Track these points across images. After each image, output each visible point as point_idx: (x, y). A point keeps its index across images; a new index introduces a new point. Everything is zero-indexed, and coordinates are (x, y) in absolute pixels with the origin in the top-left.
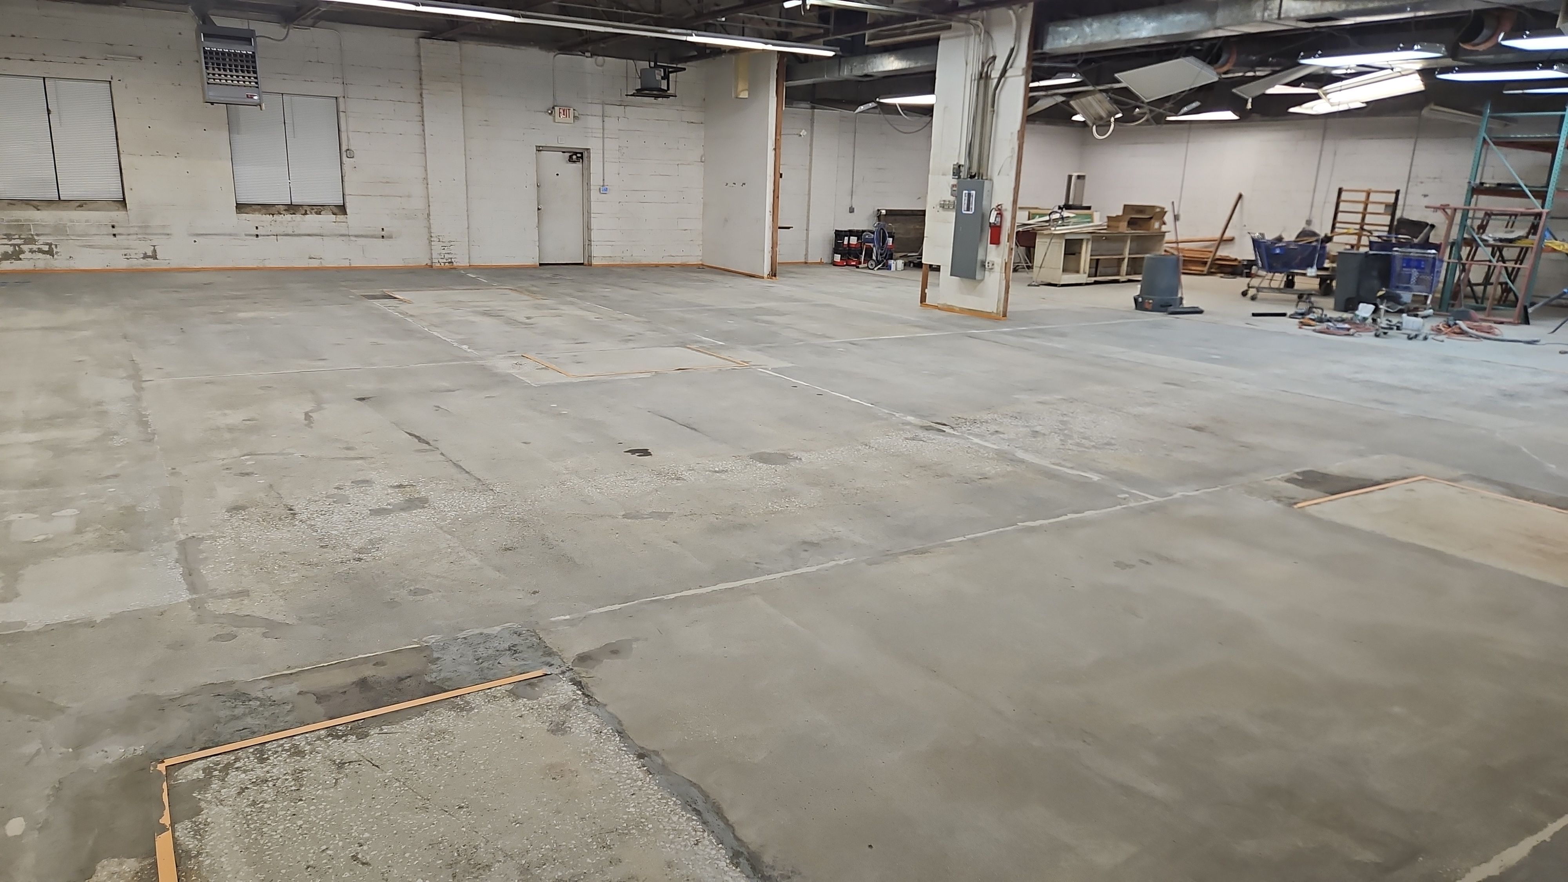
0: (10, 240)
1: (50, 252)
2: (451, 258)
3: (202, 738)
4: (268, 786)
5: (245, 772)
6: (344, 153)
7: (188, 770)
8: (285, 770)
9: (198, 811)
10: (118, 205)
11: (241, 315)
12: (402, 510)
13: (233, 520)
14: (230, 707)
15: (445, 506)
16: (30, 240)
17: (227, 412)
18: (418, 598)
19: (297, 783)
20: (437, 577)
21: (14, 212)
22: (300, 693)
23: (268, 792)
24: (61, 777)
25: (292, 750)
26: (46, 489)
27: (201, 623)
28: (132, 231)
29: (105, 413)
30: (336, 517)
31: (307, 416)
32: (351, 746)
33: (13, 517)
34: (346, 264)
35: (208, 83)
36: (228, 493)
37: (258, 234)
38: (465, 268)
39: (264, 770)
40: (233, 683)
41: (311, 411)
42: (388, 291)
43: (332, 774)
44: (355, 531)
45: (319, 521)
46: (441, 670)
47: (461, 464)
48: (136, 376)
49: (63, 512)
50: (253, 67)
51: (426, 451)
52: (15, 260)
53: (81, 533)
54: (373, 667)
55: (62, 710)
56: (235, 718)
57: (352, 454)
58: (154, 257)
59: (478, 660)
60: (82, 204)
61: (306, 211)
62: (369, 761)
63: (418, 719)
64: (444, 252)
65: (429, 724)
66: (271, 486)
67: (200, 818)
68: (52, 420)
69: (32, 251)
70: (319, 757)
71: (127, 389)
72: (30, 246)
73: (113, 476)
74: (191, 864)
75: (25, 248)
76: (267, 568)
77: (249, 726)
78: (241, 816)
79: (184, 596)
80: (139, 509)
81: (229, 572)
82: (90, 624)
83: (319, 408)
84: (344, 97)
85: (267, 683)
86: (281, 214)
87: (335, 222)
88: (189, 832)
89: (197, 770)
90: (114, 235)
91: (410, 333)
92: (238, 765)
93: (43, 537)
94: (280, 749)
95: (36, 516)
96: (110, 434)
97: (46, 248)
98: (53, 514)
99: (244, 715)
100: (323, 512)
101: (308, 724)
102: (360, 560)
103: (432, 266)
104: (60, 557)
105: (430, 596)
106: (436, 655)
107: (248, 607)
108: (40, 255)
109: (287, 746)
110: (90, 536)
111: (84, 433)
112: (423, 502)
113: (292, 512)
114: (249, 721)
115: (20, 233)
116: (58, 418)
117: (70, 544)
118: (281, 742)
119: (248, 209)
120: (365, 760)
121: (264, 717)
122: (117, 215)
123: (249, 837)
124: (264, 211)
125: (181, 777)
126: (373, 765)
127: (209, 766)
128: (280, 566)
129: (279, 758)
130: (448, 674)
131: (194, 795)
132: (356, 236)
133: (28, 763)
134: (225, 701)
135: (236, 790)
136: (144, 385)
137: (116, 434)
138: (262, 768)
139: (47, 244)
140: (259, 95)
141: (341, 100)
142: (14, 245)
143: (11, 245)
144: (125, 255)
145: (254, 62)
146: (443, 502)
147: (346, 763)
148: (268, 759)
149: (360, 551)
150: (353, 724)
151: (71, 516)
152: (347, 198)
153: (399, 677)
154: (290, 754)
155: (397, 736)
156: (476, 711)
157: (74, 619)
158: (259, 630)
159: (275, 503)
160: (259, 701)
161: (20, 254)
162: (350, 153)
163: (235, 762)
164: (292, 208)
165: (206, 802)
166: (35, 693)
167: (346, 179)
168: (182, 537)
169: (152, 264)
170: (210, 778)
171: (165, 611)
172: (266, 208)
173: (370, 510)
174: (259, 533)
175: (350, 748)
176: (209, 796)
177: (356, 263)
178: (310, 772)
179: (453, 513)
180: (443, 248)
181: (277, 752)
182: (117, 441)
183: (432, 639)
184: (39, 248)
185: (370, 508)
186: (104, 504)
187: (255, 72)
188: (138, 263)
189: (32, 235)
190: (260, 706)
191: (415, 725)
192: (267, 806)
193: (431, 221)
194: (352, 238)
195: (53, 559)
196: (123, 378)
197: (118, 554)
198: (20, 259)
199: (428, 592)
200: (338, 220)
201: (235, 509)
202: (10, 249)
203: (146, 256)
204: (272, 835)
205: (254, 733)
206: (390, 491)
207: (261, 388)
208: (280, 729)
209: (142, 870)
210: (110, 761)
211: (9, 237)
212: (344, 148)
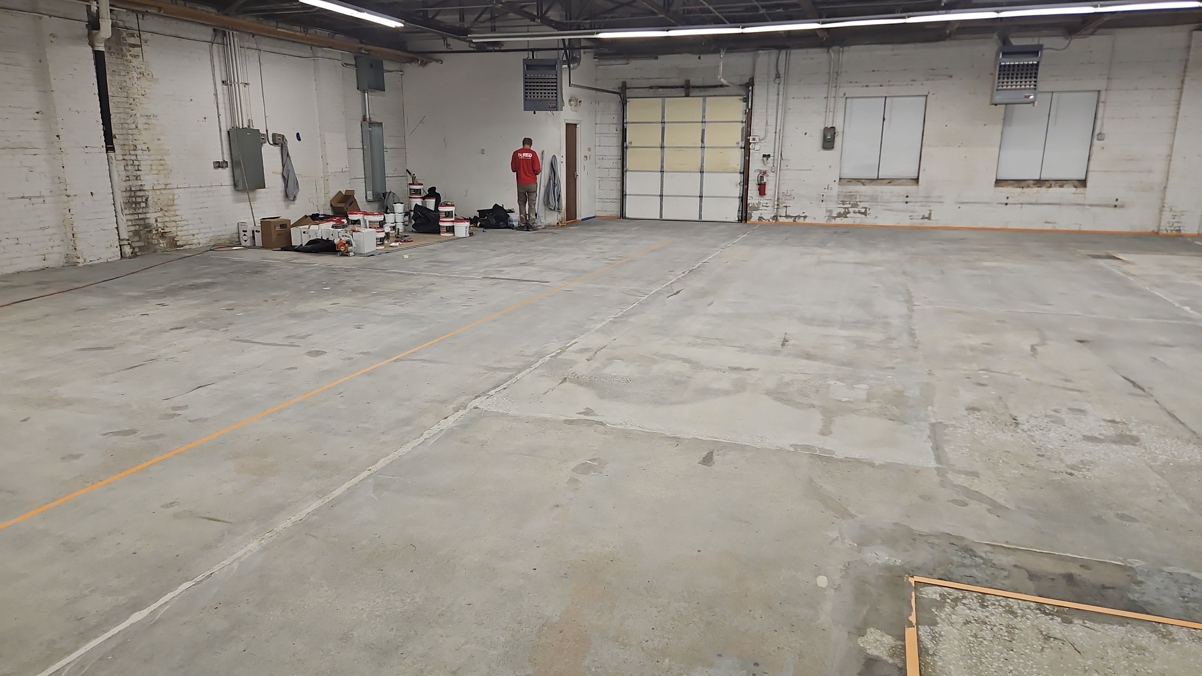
0: (844, 204)
1: (865, 214)
2: (1180, 227)
3: (940, 571)
4: (986, 628)
5: (969, 609)
6: (1096, 135)
7: (929, 590)
8: (1000, 621)
9: (935, 624)
10: (914, 181)
11: (986, 264)
12: (1114, 442)
13: (970, 417)
14: (961, 556)
15: (1156, 449)
16: (855, 205)
17: (971, 335)
18: (1125, 522)
19: (1010, 636)
20: (1144, 509)
21: (850, 186)
22: (1015, 566)
23: (987, 633)
24: (850, 560)
25: (1007, 608)
26: (851, 369)
27: (943, 486)
28: (919, 199)
29: (888, 324)
30: (1052, 434)
31: (1033, 348)
32: (1057, 625)
33: (832, 382)
34: (1076, 228)
35: (997, 90)
36: (968, 396)
37: (1008, 202)
38: (1193, 237)
39: (984, 614)
40: (963, 538)
41: (1037, 345)
42: (1111, 253)
43: (1039, 641)
44: (1069, 450)
45: (1037, 434)
46: (1144, 593)
47: (1176, 414)
48: (909, 301)
49: (860, 386)
50: (1035, 74)
51: (1140, 396)
52: (844, 217)
53: (869, 402)
54: (1079, 567)
55: (852, 516)
56: (964, 565)
57: (1070, 385)
58: (929, 218)
59: (1183, 597)
60: (890, 181)
61: (1051, 185)
62: (1072, 644)
63: (1119, 628)
64: (1174, 220)
65: (1129, 636)
66: (1000, 398)
67: (937, 629)
68: (856, 324)
69: (855, 212)
70: (1029, 623)
71: (903, 309)
72: (854, 209)
73: (891, 367)
74: (929, 659)
75: (851, 210)
76: (993, 460)
77: (974, 576)
78: (965, 641)
79: (932, 463)
80: (906, 394)
81: (965, 455)
82: (872, 465)
83: (1043, 343)
84: (1106, 90)
85: (988, 548)
86: (1029, 187)
87: (1074, 194)
88: (928, 635)
89: (936, 593)
90: (907, 202)
91: (1131, 290)
92: (964, 601)
93: (847, 399)
94: (997, 603)
95: (844, 385)
96: (891, 339)
97: (863, 210)
98: (854, 386)
99: (971, 566)
100: (1041, 428)
101: (1020, 593)
102: (1071, 474)
103: (1158, 233)
104: (856, 415)
105: (1137, 524)
106: (1139, 578)
107: (976, 485)
108: (859, 215)
109: (1003, 603)
110: (874, 405)
111: (875, 336)
112: (1134, 440)
113: (1016, 421)
114: (974, 572)
115: (850, 200)
116: (861, 323)
117: (863, 408)
118: (999, 598)
119: (1005, 183)
120: (1068, 642)
121: (985, 574)
122: (911, 189)
123: (971, 659)
124: (1016, 185)
125: (924, 593)
126: (1075, 649)
127: (944, 594)
128: (1003, 461)
129: (996, 610)
130: (1151, 599)
131: (933, 610)
132: (1091, 205)
133: (830, 544)
134: (958, 551)
135: (962, 620)
136: (915, 308)
137: (894, 339)
138: (983, 612)
139: (864, 208)
140: (1035, 96)
141: (1103, 93)
142: (845, 208)
143: (844, 208)
144: (911, 216)
145: (1037, 69)
146: (1155, 444)
147: (1052, 638)
148: (987, 606)
149: (1073, 467)
150: (1060, 608)
151: (864, 389)
152: (1090, 174)
153: (1103, 585)
154: (1005, 611)
155: (1098, 634)
156: (1179, 643)
157: (862, 458)
158: (984, 506)
159: (1003, 412)
160: (983, 560)
161: (847, 214)
162: (1101, 137)
163: (963, 598)
164: (1039, 182)
165: (941, 619)
166: (837, 500)
167: (1092, 158)
168: (933, 421)
169: (927, 223)
170: (944, 602)
171: (919, 470)
172: (1019, 183)
173: (1083, 436)
174: (988, 431)
175: (1055, 626)
176: (943, 615)
177: (1086, 228)
178: (1021, 632)
179: (1165, 457)
180: (1173, 217)
181: (994, 604)
182: (895, 344)
183: (1137, 563)
184: (859, 211)
185: (1083, 434)
186: (884, 385)
187: (1035, 77)
188: (918, 222)
189: (857, 202)
190: (984, 564)
191: (1117, 632)
192: (985, 642)
193: (1167, 193)
194: (1087, 207)
195: (852, 415)
196: (901, 302)
197: (891, 422)
198: (847, 217)
199: (1133, 520)
200: (1077, 191)
201: (972, 409)
202: (842, 211)
203: (924, 218)
204: (988, 667)
205: (978, 582)
206: (1103, 423)
207: (998, 321)
208: (997, 587)
209: (896, 647)
210: (879, 562)
211: (843, 202)
212: (1097, 132)
